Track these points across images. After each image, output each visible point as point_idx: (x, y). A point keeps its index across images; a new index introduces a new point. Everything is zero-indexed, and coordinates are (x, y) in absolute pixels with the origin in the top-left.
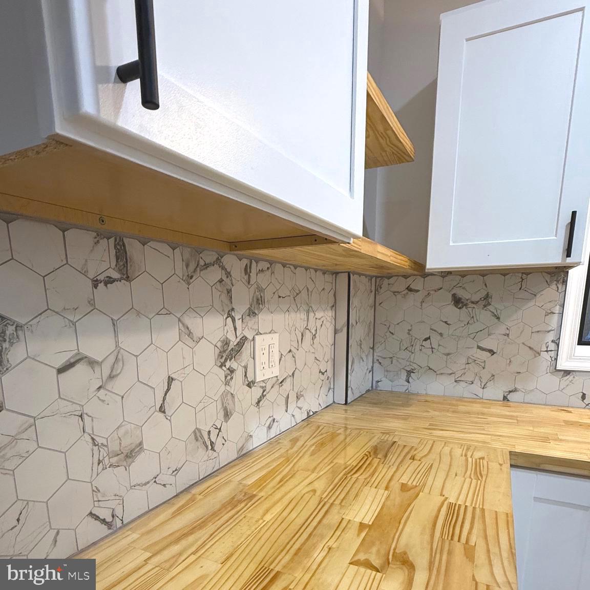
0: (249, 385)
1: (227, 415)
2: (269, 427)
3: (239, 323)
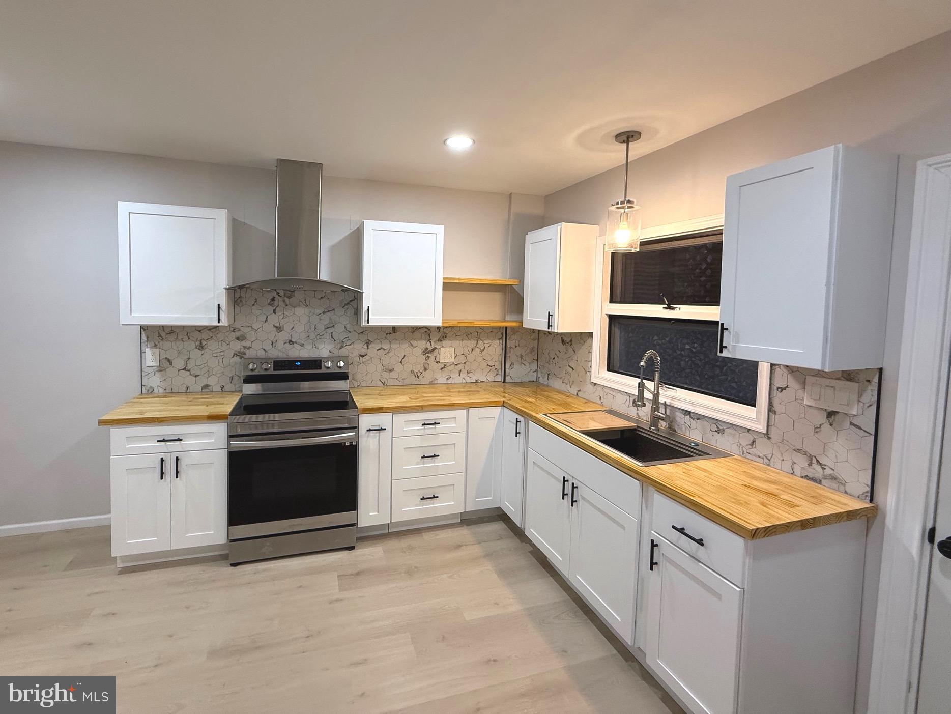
0: (437, 362)
1: (425, 370)
2: (448, 379)
3: (433, 344)
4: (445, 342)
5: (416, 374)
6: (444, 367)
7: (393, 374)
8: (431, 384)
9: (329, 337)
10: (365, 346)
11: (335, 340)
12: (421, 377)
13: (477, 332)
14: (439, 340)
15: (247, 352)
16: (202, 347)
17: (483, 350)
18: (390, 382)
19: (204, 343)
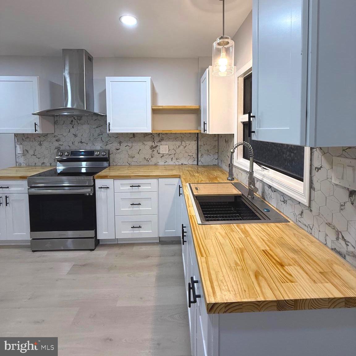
0: (158, 153)
1: (152, 157)
2: (165, 162)
3: (156, 143)
4: (163, 143)
5: (147, 159)
6: (163, 156)
7: (134, 159)
8: (155, 165)
9: (100, 139)
10: (119, 144)
11: (103, 141)
12: (150, 161)
13: (182, 137)
14: (159, 141)
15: (61, 147)
16: (41, 145)
17: (185, 147)
18: (133, 163)
19: (42, 142)
